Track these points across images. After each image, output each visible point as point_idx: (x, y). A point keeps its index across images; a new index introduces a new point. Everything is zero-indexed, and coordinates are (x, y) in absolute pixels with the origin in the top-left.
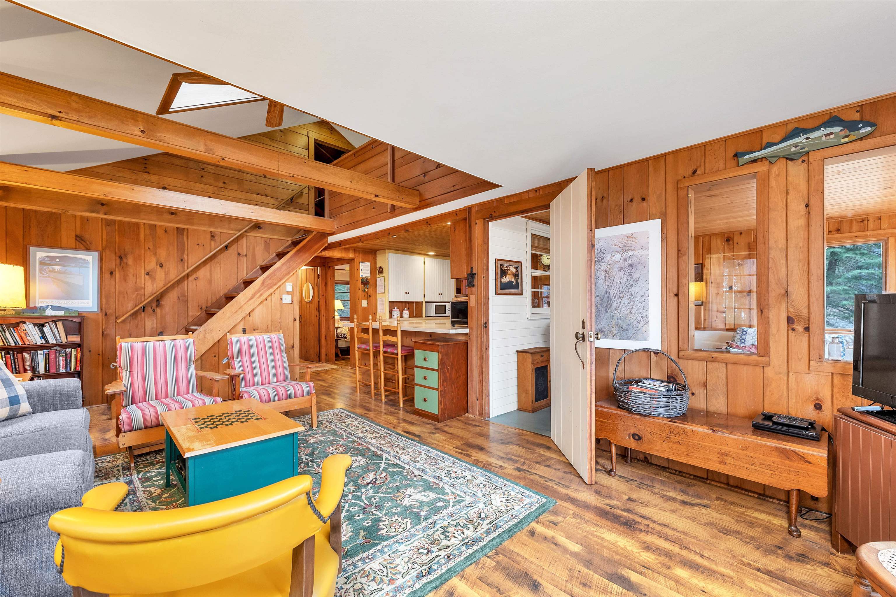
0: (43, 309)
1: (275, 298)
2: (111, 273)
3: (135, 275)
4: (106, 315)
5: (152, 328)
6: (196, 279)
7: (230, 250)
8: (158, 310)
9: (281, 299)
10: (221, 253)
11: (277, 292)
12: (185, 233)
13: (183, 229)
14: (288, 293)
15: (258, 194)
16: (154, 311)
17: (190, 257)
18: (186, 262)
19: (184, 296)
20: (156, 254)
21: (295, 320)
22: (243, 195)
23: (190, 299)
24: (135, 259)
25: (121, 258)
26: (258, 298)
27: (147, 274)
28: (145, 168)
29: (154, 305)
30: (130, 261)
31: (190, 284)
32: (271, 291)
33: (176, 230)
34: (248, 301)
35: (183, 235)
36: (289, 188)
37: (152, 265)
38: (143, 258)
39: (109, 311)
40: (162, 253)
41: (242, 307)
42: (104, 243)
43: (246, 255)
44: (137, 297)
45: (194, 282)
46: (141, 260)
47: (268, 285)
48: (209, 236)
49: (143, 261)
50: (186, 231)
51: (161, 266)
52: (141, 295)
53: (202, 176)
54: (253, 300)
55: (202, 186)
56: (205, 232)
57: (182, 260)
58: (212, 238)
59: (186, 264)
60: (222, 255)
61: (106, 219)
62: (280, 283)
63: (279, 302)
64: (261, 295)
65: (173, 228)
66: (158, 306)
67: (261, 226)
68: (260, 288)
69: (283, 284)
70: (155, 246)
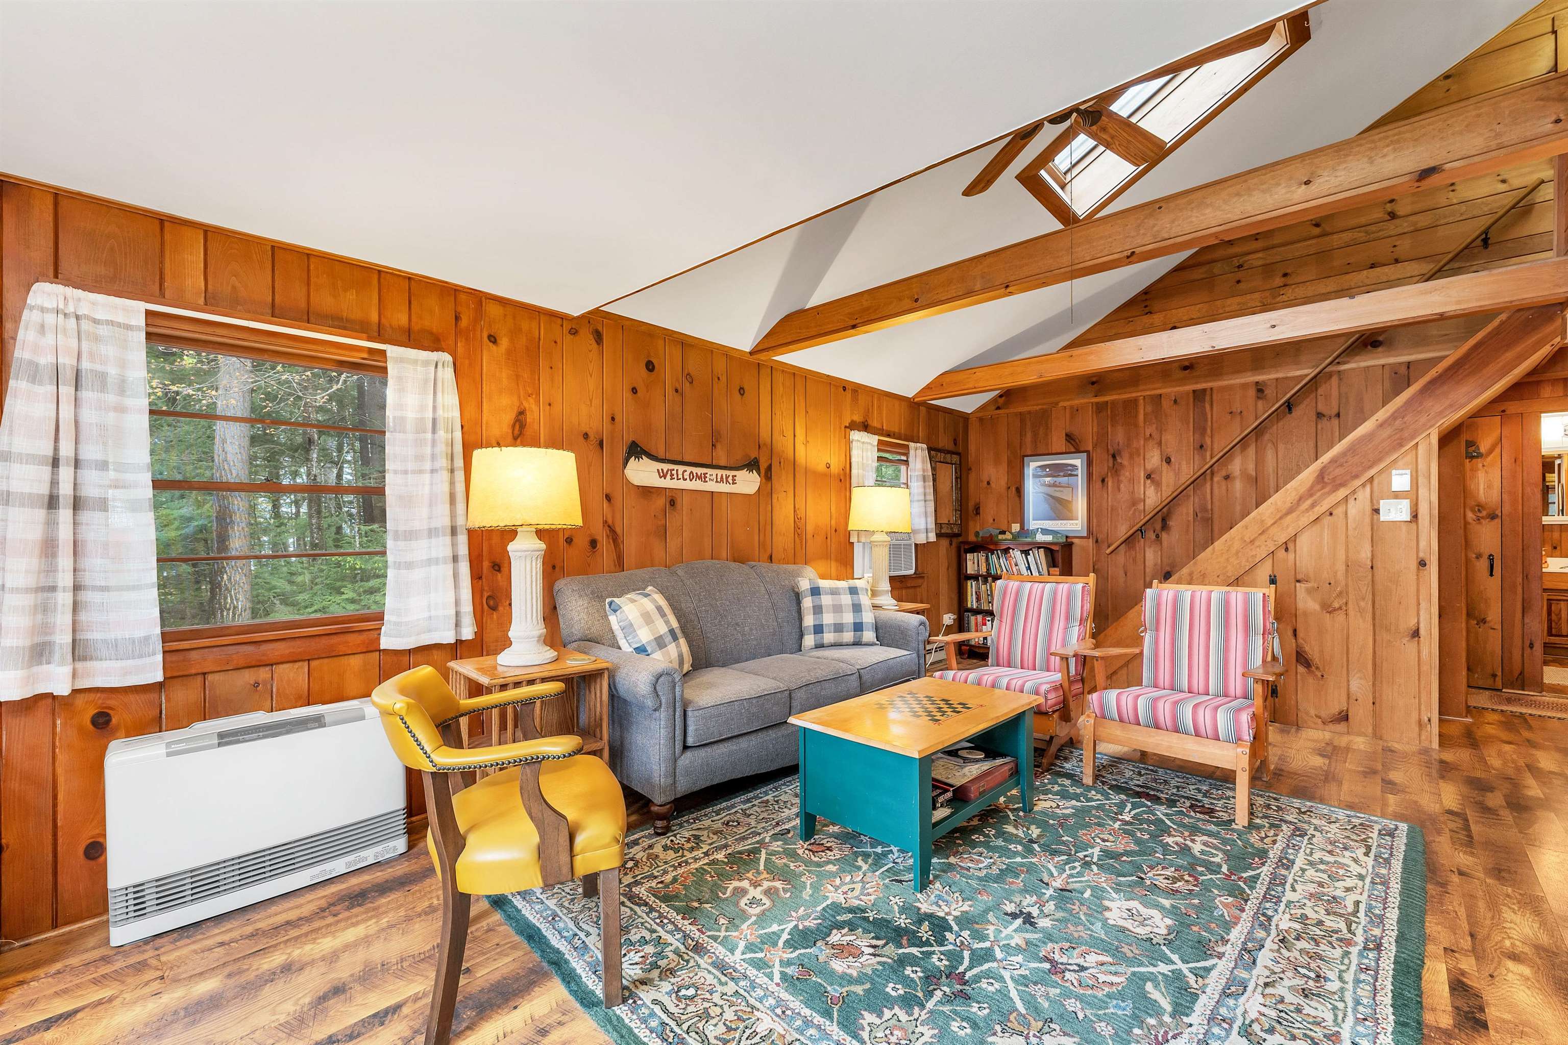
0: (1034, 532)
1: (1357, 508)
2: (1103, 481)
3: (1132, 481)
4: (1097, 541)
5: (1155, 565)
6: (1227, 477)
7: (1298, 412)
8: (1164, 536)
9: (1377, 511)
10: (1278, 420)
11: (1364, 495)
12: (1208, 398)
13: (1204, 390)
14: (1397, 495)
15: (1373, 266)
16: (1157, 536)
17: (1216, 440)
18: (1209, 449)
19: (1204, 509)
20: (1160, 444)
21: (1422, 564)
22: (1331, 285)
23: (1216, 516)
24: (1131, 456)
25: (1114, 456)
26: (1307, 510)
27: (1148, 477)
28: (1146, 307)
29: (1158, 526)
30: (1124, 460)
31: (1215, 486)
32: (1342, 493)
33: (1191, 395)
34: (1281, 518)
35: (1204, 401)
36: (1475, 213)
37: (1154, 459)
38: (1142, 451)
39: (1100, 537)
40: (1170, 439)
41: (1268, 529)
42: (1095, 438)
43: (1338, 415)
44: (1134, 513)
45: (1224, 483)
46: (1139, 455)
47: (1334, 479)
48: (1252, 392)
49: (1142, 457)
50: (1208, 392)
51: (1168, 461)
52: (1140, 512)
53: (1238, 282)
54: (1294, 515)
55: (1238, 299)
56: (1244, 386)
57: (1201, 446)
58: (1260, 395)
59: (1208, 454)
60: (1281, 424)
61: (1097, 403)
62: (1372, 472)
63: (1367, 520)
64: (1313, 506)
65: (1188, 393)
66: (1165, 527)
67: (1381, 338)
68: (1312, 487)
69: (1380, 472)
70: (1161, 431)
